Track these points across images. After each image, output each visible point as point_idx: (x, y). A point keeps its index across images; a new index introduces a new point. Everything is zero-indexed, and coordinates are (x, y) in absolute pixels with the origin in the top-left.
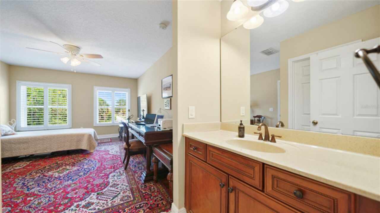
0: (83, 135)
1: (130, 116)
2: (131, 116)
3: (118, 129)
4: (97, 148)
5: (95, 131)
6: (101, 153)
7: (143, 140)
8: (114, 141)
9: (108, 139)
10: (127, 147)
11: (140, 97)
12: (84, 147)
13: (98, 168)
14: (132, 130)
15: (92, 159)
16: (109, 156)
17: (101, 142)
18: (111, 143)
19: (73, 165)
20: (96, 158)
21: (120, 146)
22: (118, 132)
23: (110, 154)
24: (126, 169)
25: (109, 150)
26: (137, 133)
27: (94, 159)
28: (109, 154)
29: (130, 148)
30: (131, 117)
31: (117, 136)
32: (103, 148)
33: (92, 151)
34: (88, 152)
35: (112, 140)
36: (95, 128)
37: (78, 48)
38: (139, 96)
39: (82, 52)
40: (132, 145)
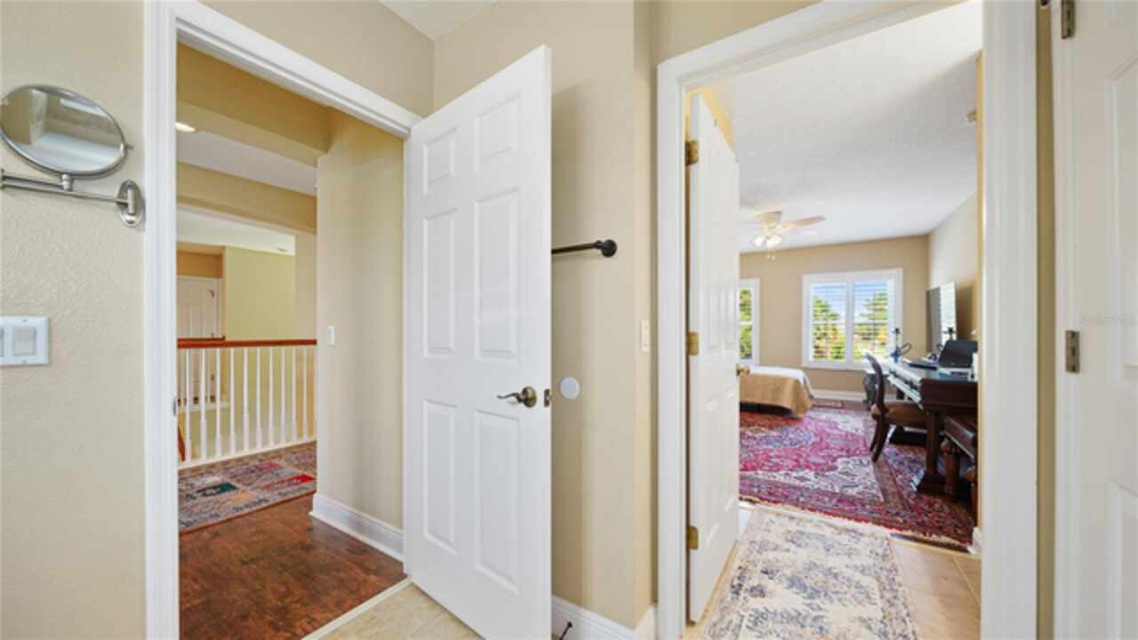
0: (784, 380)
1: (900, 346)
2: (905, 346)
3: (862, 379)
4: (812, 414)
5: (807, 378)
6: (821, 424)
7: (916, 397)
8: (850, 409)
9: (836, 401)
10: (878, 413)
11: (938, 289)
12: (786, 402)
13: (814, 444)
14: (897, 380)
15: (803, 429)
16: (836, 432)
17: (820, 405)
18: (842, 411)
19: (771, 428)
20: (809, 427)
21: (865, 420)
22: (863, 388)
23: (839, 429)
24: (875, 459)
25: (839, 421)
26: (906, 382)
27: (807, 429)
28: (836, 428)
29: (887, 415)
30: (903, 350)
31: (861, 400)
32: (824, 416)
33: (800, 415)
34: (794, 416)
35: (844, 406)
36: (805, 370)
37: (779, 213)
38: (933, 286)
39: (784, 218)
40: (891, 410)
